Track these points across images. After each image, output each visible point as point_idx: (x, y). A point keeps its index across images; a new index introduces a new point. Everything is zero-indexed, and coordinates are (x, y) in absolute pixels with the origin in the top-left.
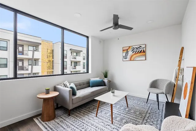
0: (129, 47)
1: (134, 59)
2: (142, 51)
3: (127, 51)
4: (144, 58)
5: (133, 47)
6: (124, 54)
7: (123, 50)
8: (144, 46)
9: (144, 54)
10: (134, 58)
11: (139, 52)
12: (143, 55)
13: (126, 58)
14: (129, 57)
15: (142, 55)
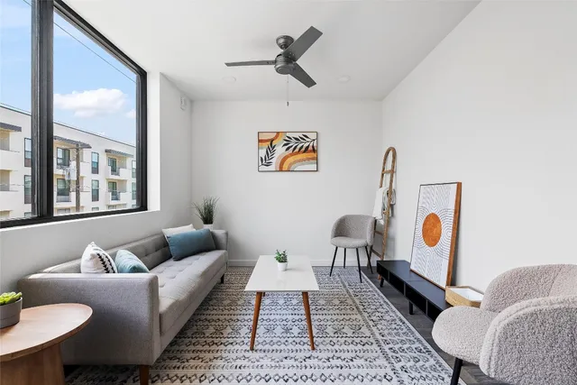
0: (278, 133)
1: (289, 167)
2: (310, 148)
3: (271, 144)
4: (313, 167)
5: (288, 134)
6: (263, 153)
7: (260, 141)
8: (313, 136)
9: (314, 155)
10: (291, 164)
11: (303, 149)
12: (313, 159)
13: (268, 165)
14: (275, 161)
15: (309, 159)
